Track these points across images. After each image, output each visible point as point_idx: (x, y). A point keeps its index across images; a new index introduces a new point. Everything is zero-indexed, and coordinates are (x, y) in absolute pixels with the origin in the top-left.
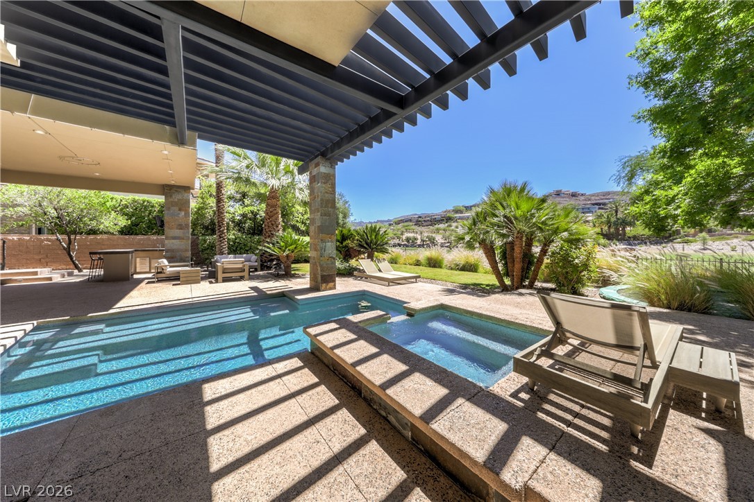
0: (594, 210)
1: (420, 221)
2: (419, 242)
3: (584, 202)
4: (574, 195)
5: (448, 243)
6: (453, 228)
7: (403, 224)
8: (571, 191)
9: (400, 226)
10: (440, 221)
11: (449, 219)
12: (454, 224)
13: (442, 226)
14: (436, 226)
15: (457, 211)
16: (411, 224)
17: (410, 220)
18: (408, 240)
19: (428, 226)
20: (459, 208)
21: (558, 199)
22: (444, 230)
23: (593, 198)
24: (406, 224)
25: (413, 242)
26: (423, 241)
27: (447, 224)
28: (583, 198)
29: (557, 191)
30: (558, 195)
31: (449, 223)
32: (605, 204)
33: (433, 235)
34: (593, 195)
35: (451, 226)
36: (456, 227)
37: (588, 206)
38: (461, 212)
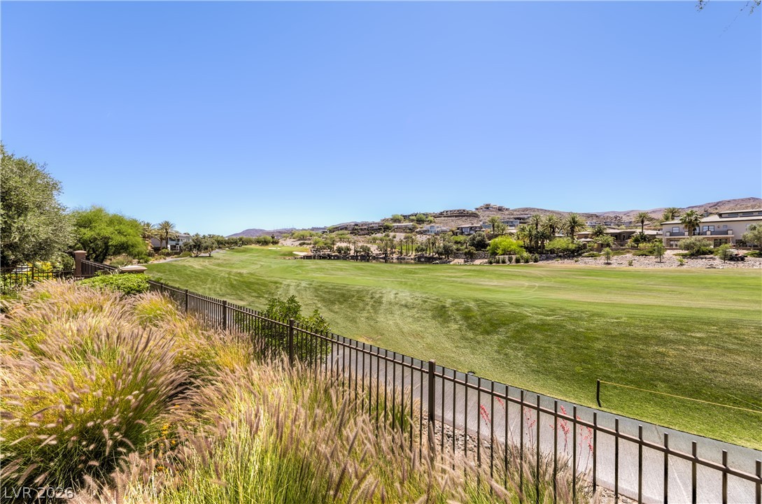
0: (516, 224)
1: (356, 230)
2: (352, 253)
3: (509, 217)
4: (500, 209)
5: (383, 254)
6: (390, 237)
7: (337, 232)
8: (498, 206)
9: (333, 235)
10: (378, 230)
11: (387, 228)
12: (392, 234)
13: (379, 235)
14: (373, 235)
15: (395, 220)
16: (346, 232)
17: (346, 228)
18: (339, 250)
19: (364, 235)
20: (397, 217)
21: (487, 213)
22: (381, 240)
23: (515, 213)
24: (341, 232)
25: (345, 252)
26: (356, 251)
27: (384, 234)
28: (507, 212)
29: (487, 205)
30: (488, 208)
31: (386, 233)
32: (523, 219)
33: (369, 245)
34: (515, 210)
35: (388, 236)
36: (394, 237)
37: (511, 220)
38: (399, 221)
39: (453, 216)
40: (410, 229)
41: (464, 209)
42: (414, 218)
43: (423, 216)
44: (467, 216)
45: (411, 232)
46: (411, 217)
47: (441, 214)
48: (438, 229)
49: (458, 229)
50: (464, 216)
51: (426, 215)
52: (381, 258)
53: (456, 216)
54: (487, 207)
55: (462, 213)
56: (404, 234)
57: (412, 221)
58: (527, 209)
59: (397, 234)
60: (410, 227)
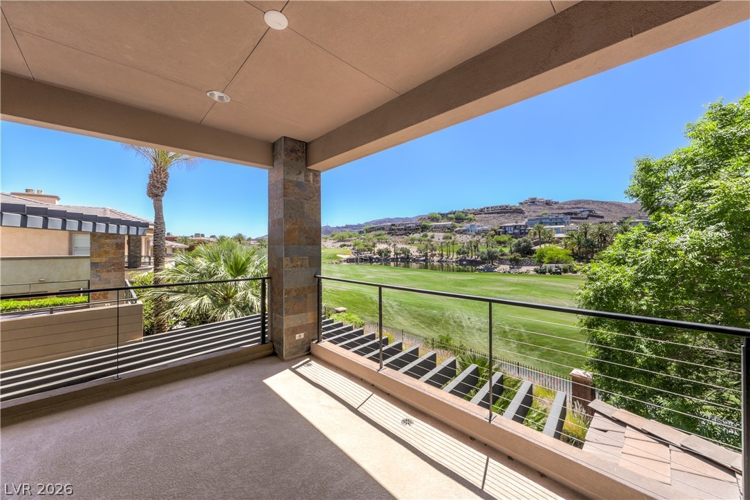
0: (566, 221)
1: (393, 230)
2: (392, 255)
3: (557, 211)
4: (548, 203)
5: (424, 256)
6: (429, 238)
7: (374, 233)
8: (546, 199)
9: (371, 235)
10: (415, 230)
11: (424, 228)
12: (430, 234)
13: (417, 236)
14: (411, 236)
15: (434, 219)
16: (384, 232)
17: (383, 229)
18: (380, 253)
19: (402, 235)
20: (434, 215)
21: (533, 207)
22: (419, 241)
23: (565, 206)
24: (378, 232)
25: (385, 255)
26: (396, 254)
27: (422, 234)
28: (556, 206)
29: (532, 199)
31: (424, 233)
32: (576, 214)
33: (408, 247)
34: (565, 203)
35: (426, 236)
36: (433, 237)
37: (561, 216)
38: (437, 220)
39: (495, 213)
40: (449, 229)
41: (507, 204)
42: (452, 216)
43: (462, 214)
44: (510, 212)
45: (451, 232)
46: (449, 216)
47: (481, 211)
48: (479, 228)
49: (501, 228)
50: (507, 213)
51: (466, 213)
52: (421, 261)
53: (498, 213)
54: (533, 202)
55: (505, 209)
56: (443, 234)
57: (451, 219)
58: (579, 202)
59: (436, 234)
60: (449, 226)
